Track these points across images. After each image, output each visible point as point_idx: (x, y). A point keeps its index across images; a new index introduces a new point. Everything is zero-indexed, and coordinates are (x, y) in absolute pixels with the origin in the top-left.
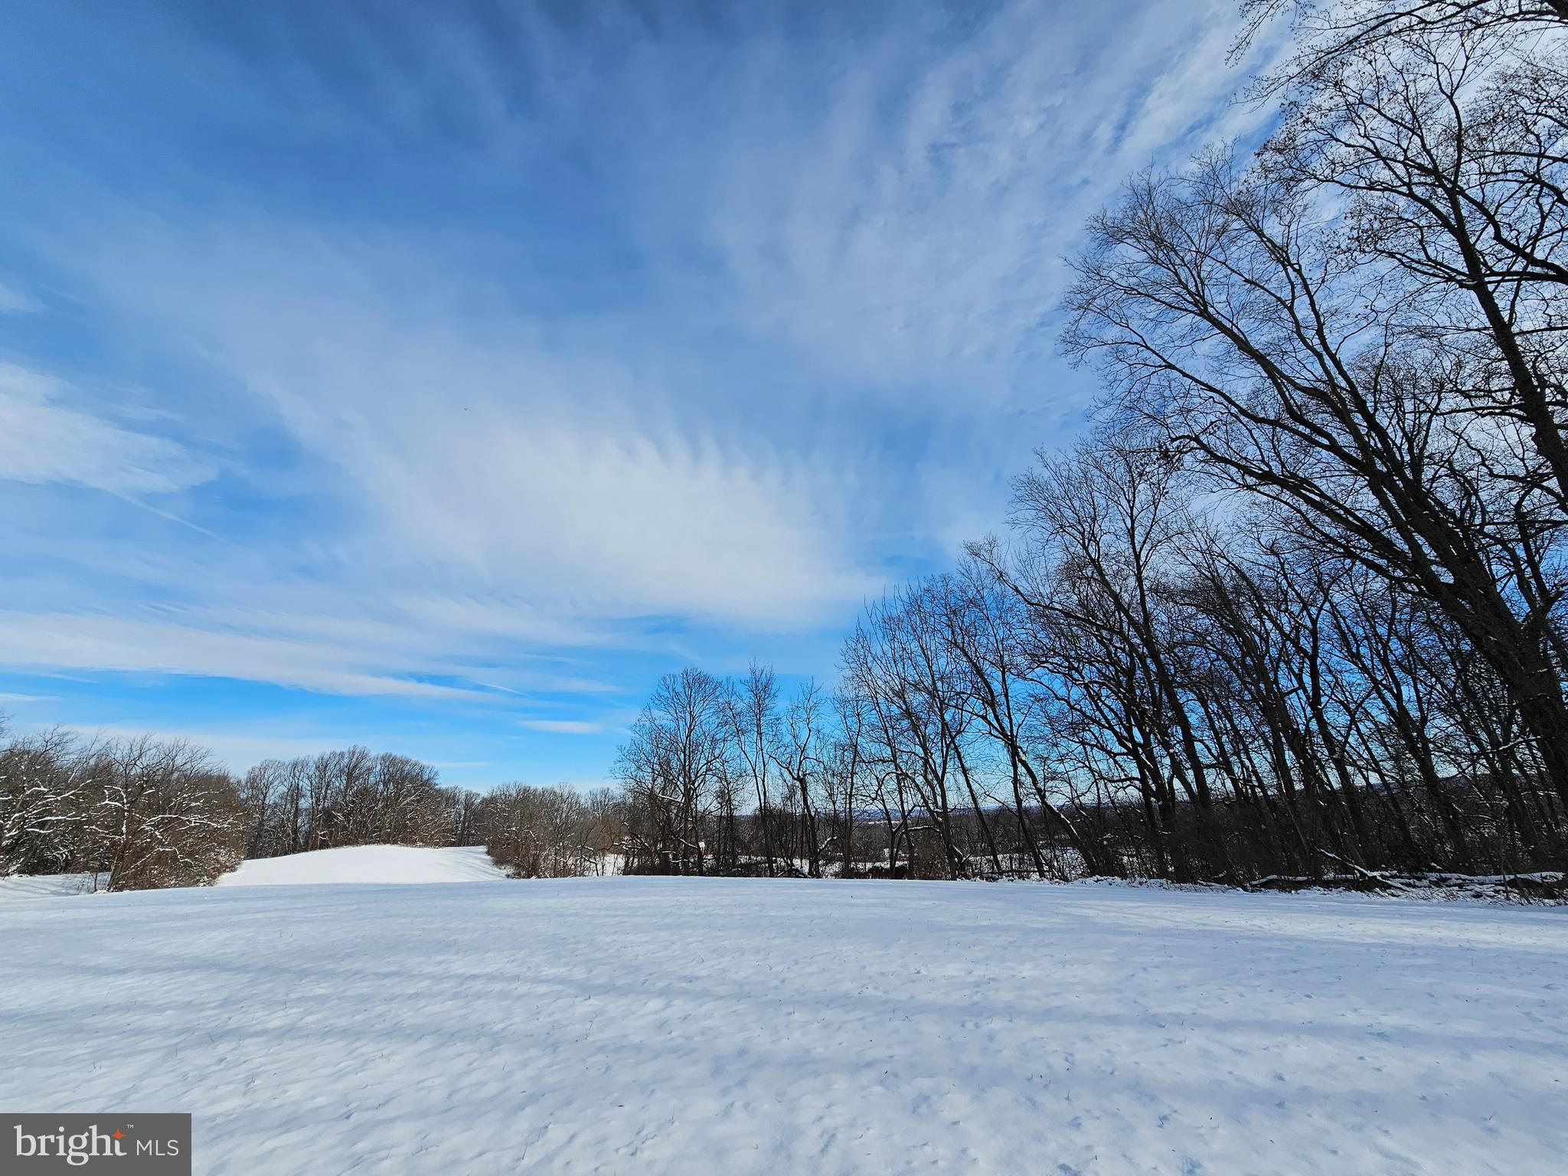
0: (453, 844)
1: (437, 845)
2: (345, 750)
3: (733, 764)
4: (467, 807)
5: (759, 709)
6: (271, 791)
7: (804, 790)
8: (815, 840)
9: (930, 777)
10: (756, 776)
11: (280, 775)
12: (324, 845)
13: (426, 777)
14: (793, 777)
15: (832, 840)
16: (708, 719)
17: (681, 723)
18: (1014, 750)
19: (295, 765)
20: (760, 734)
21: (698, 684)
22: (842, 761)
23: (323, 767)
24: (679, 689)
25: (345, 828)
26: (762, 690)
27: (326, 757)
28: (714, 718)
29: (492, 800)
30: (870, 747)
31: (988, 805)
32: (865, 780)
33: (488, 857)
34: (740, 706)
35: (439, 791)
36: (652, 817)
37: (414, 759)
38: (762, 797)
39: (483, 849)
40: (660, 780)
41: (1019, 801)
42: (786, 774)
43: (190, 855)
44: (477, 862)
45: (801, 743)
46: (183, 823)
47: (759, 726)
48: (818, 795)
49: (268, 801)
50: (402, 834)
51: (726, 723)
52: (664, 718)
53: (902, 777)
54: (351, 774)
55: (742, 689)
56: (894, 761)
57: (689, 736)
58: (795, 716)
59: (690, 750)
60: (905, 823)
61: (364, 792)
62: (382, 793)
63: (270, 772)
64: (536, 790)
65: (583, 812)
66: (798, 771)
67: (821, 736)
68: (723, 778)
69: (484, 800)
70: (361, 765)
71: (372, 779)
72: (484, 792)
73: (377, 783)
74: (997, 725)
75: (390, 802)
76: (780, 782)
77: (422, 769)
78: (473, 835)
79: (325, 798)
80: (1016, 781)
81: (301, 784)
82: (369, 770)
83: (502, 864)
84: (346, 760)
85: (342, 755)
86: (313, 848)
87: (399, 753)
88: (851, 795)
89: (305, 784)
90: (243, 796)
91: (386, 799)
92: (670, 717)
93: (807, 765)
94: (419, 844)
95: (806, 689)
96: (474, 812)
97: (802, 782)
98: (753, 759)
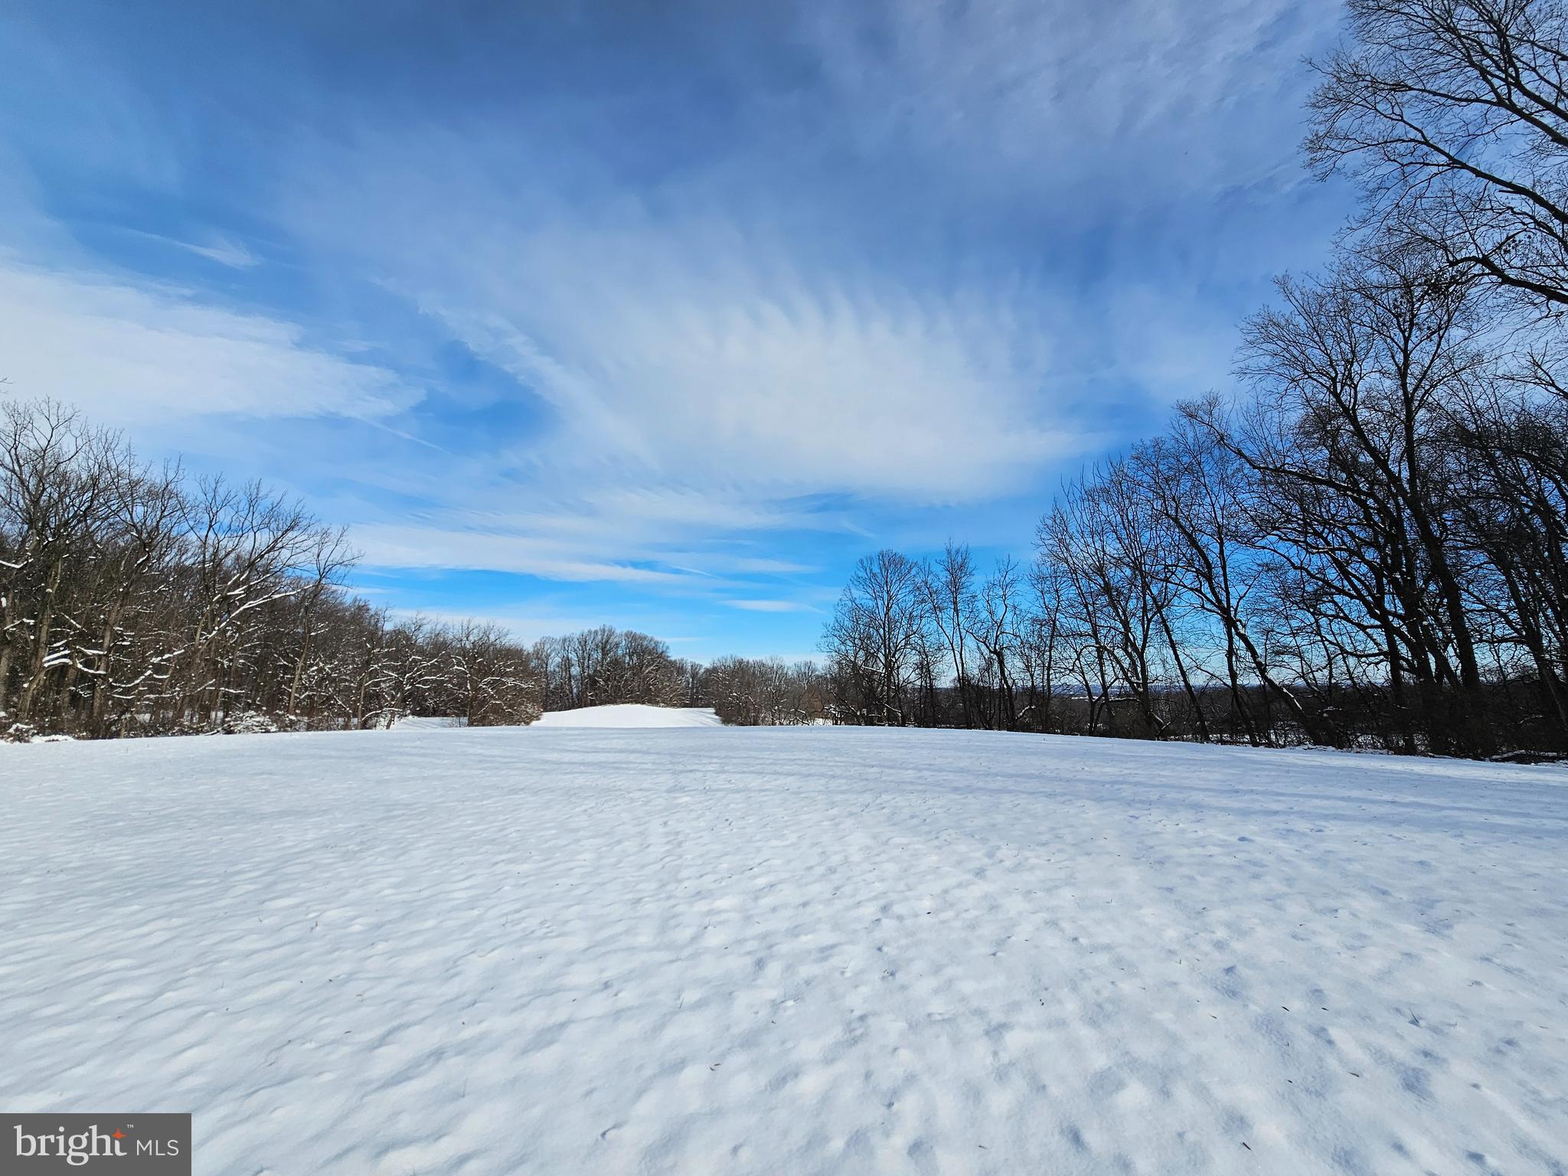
0: (686, 706)
1: (674, 706)
2: (598, 628)
3: (932, 639)
4: (694, 675)
5: (955, 587)
6: (550, 661)
7: (1001, 663)
8: (1012, 708)
9: (1130, 650)
10: (953, 650)
11: (555, 649)
12: (593, 704)
13: (660, 651)
14: (991, 652)
15: (1030, 709)
16: (905, 598)
17: (880, 602)
18: (1230, 623)
19: (565, 640)
20: (956, 610)
21: (892, 565)
22: (1040, 636)
23: (583, 642)
24: (876, 570)
25: (606, 691)
26: (957, 569)
27: (585, 635)
28: (911, 596)
29: (715, 670)
30: (1065, 622)
31: (1198, 680)
32: (1065, 654)
33: (717, 717)
34: (936, 585)
35: (670, 662)
36: (857, 685)
37: (650, 636)
38: (960, 669)
39: (712, 710)
40: (861, 653)
41: (1233, 675)
42: (983, 648)
43: (510, 707)
44: (708, 720)
45: (998, 618)
46: (504, 683)
47: (955, 603)
48: (1014, 665)
49: (551, 668)
50: (648, 696)
51: (923, 601)
52: (863, 597)
53: (1100, 650)
54: (604, 647)
55: (937, 569)
56: (1095, 635)
57: (887, 613)
58: (991, 593)
59: (890, 624)
60: (1105, 694)
61: (616, 663)
62: (629, 663)
63: (547, 646)
64: (748, 662)
65: (789, 682)
66: (995, 644)
67: (1018, 612)
68: (923, 653)
69: (707, 670)
70: (610, 641)
71: (620, 652)
72: (706, 663)
73: (624, 655)
74: (1210, 596)
75: (637, 670)
76: (978, 655)
77: (657, 643)
78: (701, 699)
79: (588, 667)
80: (1231, 652)
81: (570, 655)
82: (617, 645)
83: (729, 723)
84: (600, 637)
85: (596, 632)
86: (586, 706)
87: (638, 630)
88: (1049, 668)
89: (573, 656)
90: (533, 664)
91: (632, 668)
92: (869, 597)
93: (1004, 640)
94: (662, 704)
95: (1001, 566)
96: (699, 680)
97: (1000, 655)
98: (949, 632)
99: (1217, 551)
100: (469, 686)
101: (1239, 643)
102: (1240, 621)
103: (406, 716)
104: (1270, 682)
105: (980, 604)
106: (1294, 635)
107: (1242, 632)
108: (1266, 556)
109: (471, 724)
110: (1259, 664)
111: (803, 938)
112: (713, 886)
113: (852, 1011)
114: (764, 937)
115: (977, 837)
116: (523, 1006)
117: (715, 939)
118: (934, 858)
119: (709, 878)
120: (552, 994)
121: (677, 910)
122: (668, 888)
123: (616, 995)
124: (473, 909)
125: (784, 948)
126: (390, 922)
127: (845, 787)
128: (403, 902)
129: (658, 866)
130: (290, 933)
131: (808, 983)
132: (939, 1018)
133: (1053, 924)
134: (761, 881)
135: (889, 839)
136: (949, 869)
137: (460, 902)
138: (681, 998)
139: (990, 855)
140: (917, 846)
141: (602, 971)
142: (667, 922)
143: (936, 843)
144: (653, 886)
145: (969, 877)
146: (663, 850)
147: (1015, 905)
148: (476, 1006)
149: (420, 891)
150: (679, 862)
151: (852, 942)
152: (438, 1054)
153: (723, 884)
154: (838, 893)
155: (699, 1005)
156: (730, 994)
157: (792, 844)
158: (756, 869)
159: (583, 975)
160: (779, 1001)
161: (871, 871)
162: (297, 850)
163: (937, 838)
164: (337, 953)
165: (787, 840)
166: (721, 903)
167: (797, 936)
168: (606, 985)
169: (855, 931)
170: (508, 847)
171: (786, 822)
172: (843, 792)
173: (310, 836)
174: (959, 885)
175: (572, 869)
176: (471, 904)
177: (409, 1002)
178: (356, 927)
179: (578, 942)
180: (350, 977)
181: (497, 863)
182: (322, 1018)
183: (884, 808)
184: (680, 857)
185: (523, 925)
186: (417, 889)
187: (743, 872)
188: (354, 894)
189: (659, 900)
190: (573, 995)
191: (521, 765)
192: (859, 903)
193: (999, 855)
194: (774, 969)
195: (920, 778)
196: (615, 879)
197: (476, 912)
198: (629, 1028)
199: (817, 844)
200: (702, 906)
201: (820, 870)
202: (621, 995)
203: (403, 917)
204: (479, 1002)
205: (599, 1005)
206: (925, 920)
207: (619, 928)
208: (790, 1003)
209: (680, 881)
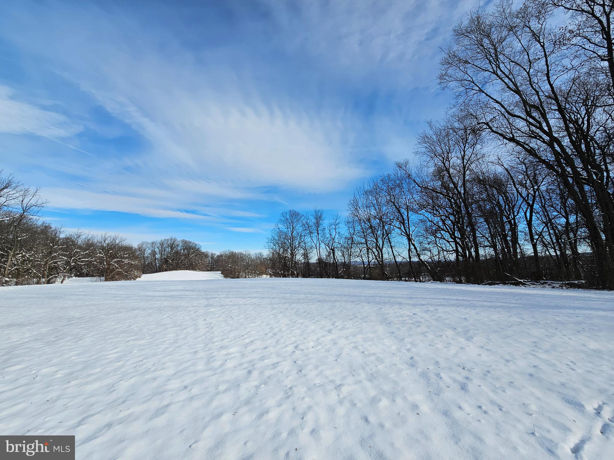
0: (208, 271)
1: (203, 271)
2: (169, 238)
3: (309, 244)
4: (212, 258)
5: (318, 224)
6: (146, 252)
7: (334, 253)
8: (337, 270)
9: (378, 249)
10: (316, 248)
11: (148, 247)
12: (166, 270)
13: (197, 248)
14: (330, 249)
15: (343, 270)
16: (299, 228)
17: (289, 230)
18: (410, 240)
19: (153, 243)
20: (318, 234)
21: (294, 215)
22: (348, 244)
23: (162, 244)
24: (288, 217)
25: (173, 265)
26: (319, 218)
27: (163, 241)
28: (301, 228)
29: (221, 256)
30: (356, 238)
31: (399, 259)
32: (356, 250)
33: (222, 275)
34: (311, 224)
35: (202, 253)
36: (280, 262)
37: (193, 241)
38: (319, 255)
39: (220, 272)
40: (282, 249)
41: (410, 258)
42: (327, 248)
43: (126, 272)
44: (218, 276)
45: (333, 237)
46: (123, 262)
47: (318, 231)
48: (338, 254)
49: (146, 255)
50: (191, 267)
51: (306, 229)
52: (283, 228)
53: (368, 249)
54: (172, 246)
55: (311, 217)
56: (366, 244)
57: (292, 234)
58: (331, 227)
59: (293, 238)
60: (369, 264)
61: (177, 253)
62: (183, 253)
63: (144, 245)
64: (235, 253)
65: (253, 261)
66: (332, 246)
67: (340, 235)
68: (305, 249)
69: (218, 256)
70: (175, 244)
71: (179, 248)
72: (217, 253)
73: (181, 250)
74: (404, 230)
75: (187, 256)
76: (325, 250)
77: (196, 245)
78: (215, 268)
79: (164, 255)
80: (409, 250)
81: (155, 250)
82: (178, 245)
83: (227, 277)
84: (170, 242)
85: (168, 240)
86: (163, 271)
87: (187, 239)
88: (350, 255)
89: (157, 250)
90: (137, 253)
91: (184, 255)
92: (285, 227)
94: (198, 270)
95: (335, 217)
96: (215, 260)
97: (333, 250)
98: (315, 242)
99: (406, 215)
100: (105, 263)
101: (412, 247)
102: (413, 239)
103: (72, 277)
104: (421, 260)
105: (327, 231)
106: (429, 244)
107: (413, 243)
108: (421, 217)
109: (106, 280)
110: (418, 254)
111: (266, 361)
112: (228, 344)
113: (287, 386)
114: (250, 362)
115: (328, 318)
116: (148, 400)
117: (230, 364)
118: (313, 327)
119: (227, 340)
120: (162, 393)
121: (213, 354)
122: (209, 346)
123: (190, 391)
124: (119, 362)
125: (259, 365)
126: (77, 371)
127: (278, 302)
128: (83, 362)
129: (204, 337)
130: (22, 381)
131: (269, 378)
132: (318, 385)
133: (356, 348)
134: (248, 340)
135: (296, 321)
136: (319, 331)
137: (112, 359)
138: (218, 389)
139: (333, 325)
140: (307, 323)
141: (183, 382)
142: (209, 360)
143: (314, 321)
144: (202, 345)
145: (326, 333)
146: (205, 331)
147: (342, 342)
148: (126, 403)
149: (91, 356)
150: (213, 335)
151: (284, 361)
152: (109, 426)
153: (232, 342)
154: (278, 342)
155: (226, 390)
156: (239, 385)
157: (259, 325)
158: (245, 336)
159: (175, 384)
160: (258, 386)
161: (290, 333)
162: (20, 342)
163: (314, 319)
164: (50, 388)
165: (256, 323)
166: (231, 350)
167: (264, 360)
168: (185, 387)
169: (285, 357)
170: (133, 334)
171: (256, 316)
172: (277, 304)
173: (27, 335)
174: (323, 336)
175: (165, 341)
176: (118, 359)
177: (92, 405)
178: (59, 376)
179: (171, 371)
180: (58, 398)
181: (129, 341)
182: (45, 418)
183: (293, 309)
184: (213, 333)
185: (144, 366)
186: (90, 355)
187: (240, 337)
188: (55, 361)
189: (205, 351)
190: (171, 393)
191: (135, 298)
192: (286, 346)
193: (336, 324)
194: (255, 374)
195: (306, 297)
196: (185, 344)
197: (121, 363)
198: (196, 404)
199: (269, 324)
200: (224, 352)
201: (270, 334)
202: (192, 391)
203: (84, 368)
204: (128, 401)
205: (184, 395)
206: (311, 349)
207: (188, 364)
208: (263, 386)
209: (214, 343)
